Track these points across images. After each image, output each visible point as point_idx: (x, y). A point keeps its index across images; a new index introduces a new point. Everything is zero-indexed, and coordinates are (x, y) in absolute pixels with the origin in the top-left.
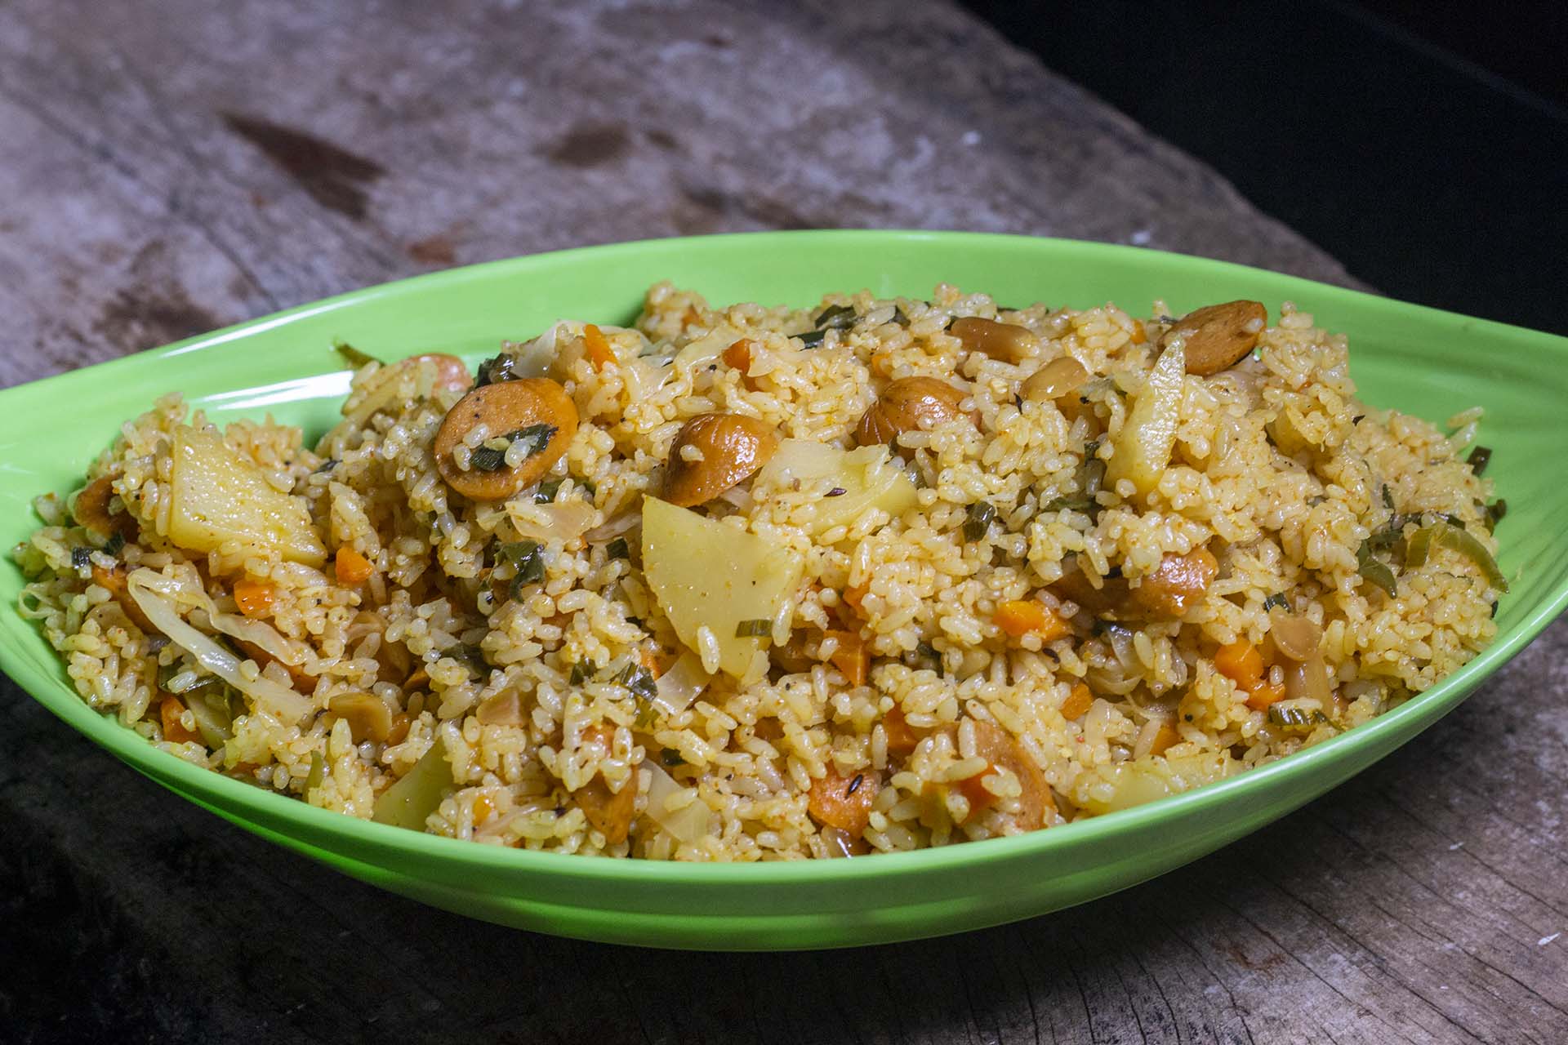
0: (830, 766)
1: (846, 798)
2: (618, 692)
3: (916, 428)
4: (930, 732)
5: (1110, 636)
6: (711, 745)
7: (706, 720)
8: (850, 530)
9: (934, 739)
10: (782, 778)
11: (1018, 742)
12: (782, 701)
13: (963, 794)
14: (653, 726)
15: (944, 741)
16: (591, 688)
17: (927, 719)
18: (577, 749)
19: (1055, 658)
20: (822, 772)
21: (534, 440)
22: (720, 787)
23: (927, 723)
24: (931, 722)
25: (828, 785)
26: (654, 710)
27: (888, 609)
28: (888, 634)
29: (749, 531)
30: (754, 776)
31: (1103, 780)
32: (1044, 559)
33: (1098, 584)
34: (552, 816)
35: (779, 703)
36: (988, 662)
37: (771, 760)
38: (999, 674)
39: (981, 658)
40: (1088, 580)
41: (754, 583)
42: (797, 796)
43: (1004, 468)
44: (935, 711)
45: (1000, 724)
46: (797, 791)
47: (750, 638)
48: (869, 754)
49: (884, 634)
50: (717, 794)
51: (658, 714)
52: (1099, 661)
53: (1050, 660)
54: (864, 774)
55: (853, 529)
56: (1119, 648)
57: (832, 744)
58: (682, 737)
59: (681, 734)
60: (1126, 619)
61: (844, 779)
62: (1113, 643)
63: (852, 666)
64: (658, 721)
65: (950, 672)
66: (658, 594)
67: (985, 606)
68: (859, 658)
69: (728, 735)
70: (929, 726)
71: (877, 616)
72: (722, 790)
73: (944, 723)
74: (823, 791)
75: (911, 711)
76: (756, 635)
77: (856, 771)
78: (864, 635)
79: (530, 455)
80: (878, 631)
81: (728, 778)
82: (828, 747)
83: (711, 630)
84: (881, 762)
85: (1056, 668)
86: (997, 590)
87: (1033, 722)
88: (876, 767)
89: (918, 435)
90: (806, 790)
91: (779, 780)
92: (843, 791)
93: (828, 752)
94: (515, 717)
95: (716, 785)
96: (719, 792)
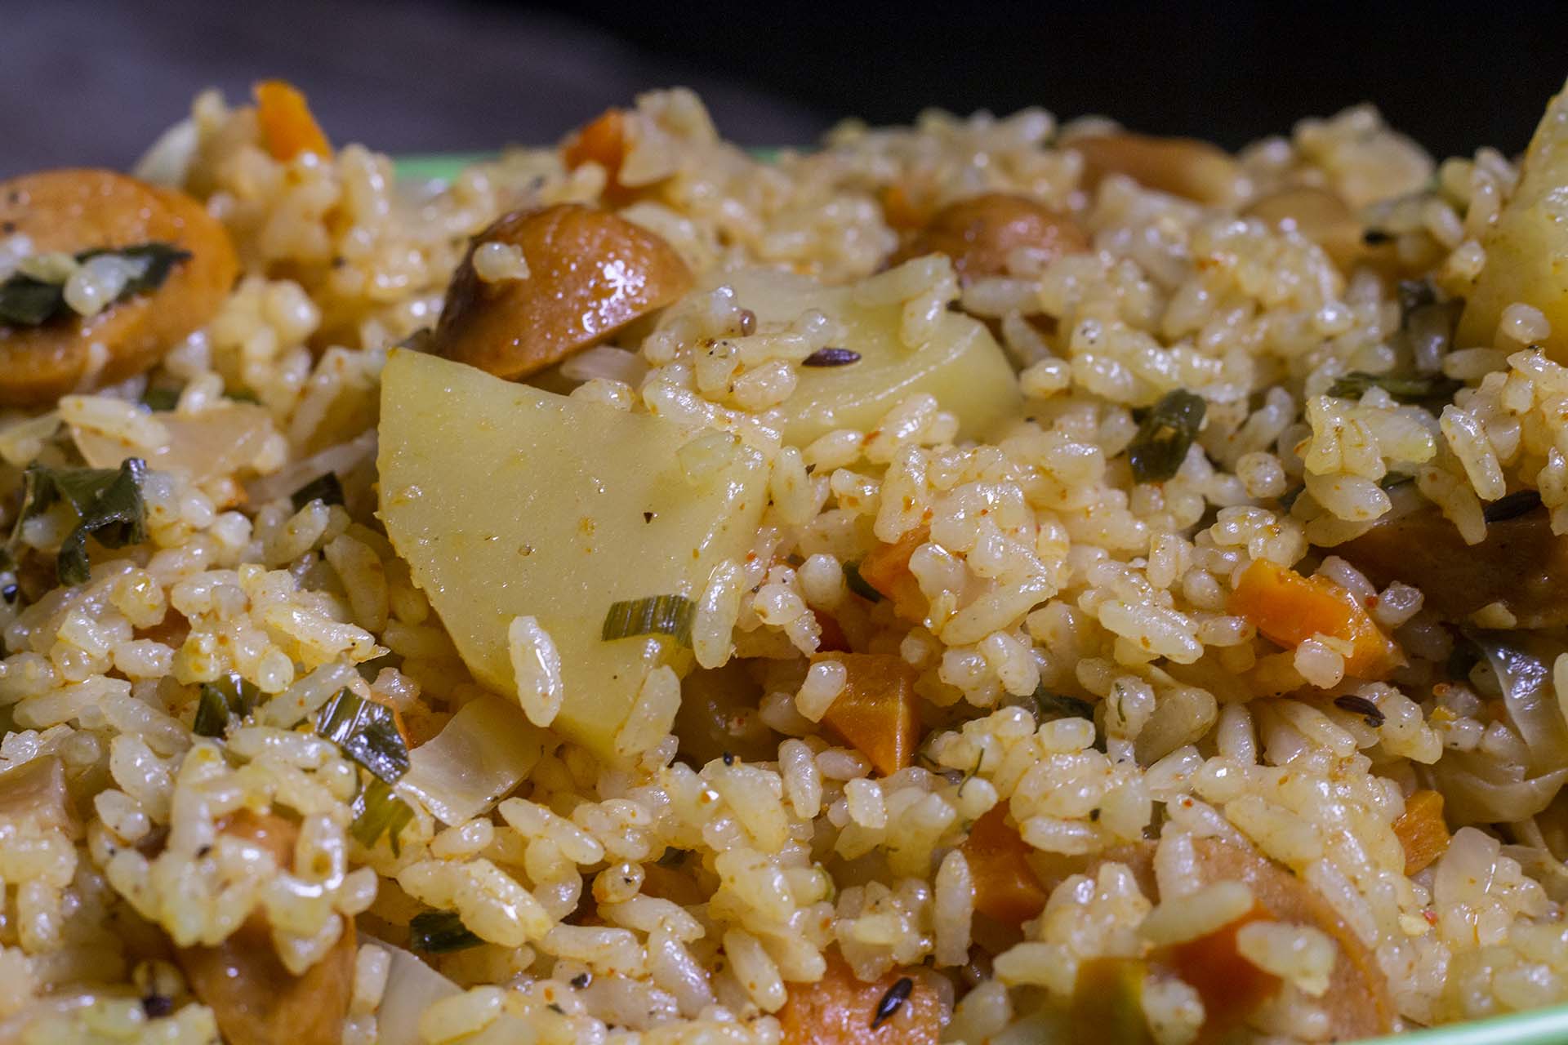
0: (833, 953)
1: (874, 1027)
2: (313, 750)
3: (1003, 272)
4: (1083, 865)
5: (1496, 667)
6: (538, 899)
7: (525, 843)
8: (870, 438)
9: (1095, 878)
10: (711, 981)
11: (1303, 881)
12: (713, 795)
13: (1188, 978)
14: (396, 848)
15: (1121, 879)
16: (243, 735)
17: (1076, 831)
18: (204, 852)
19: (1372, 716)
20: (813, 966)
21: (136, 269)
22: (557, 1000)
23: (1075, 841)
24: (1084, 839)
25: (826, 997)
26: (399, 802)
27: (974, 585)
28: (971, 646)
29: (639, 406)
30: (643, 978)
31: (1527, 960)
32: (1344, 472)
33: (1474, 531)
34: (134, 1013)
35: (706, 798)
36: (1211, 718)
37: (685, 943)
38: (1239, 740)
39: (1197, 705)
40: (1449, 523)
41: (648, 516)
42: (751, 1019)
43: (1216, 338)
44: (1095, 815)
45: (1256, 845)
46: (750, 1007)
47: (639, 637)
48: (926, 924)
49: (961, 647)
50: (551, 1012)
51: (408, 813)
52: (1467, 733)
53: (1357, 723)
54: (916, 978)
55: (877, 434)
56: (1519, 693)
57: (835, 903)
58: (468, 875)
59: (463, 868)
60: (1536, 621)
61: (868, 985)
62: (1503, 684)
63: (883, 726)
64: (407, 834)
65: (1123, 737)
66: (410, 561)
67: (1202, 586)
68: (899, 710)
69: (579, 882)
70: (1079, 850)
71: (946, 601)
72: (562, 1006)
73: (1119, 843)
74: (815, 1012)
75: (1033, 815)
76: (654, 629)
77: (897, 967)
78: (913, 651)
79: (124, 297)
80: (949, 637)
81: (578, 983)
82: (826, 909)
83: (543, 624)
84: (955, 946)
85: (1371, 738)
86: (1230, 548)
87: (1338, 837)
88: (943, 960)
89: (1006, 286)
90: (773, 1008)
91: (704, 987)
92: (866, 1011)
93: (826, 924)
94: (51, 809)
95: (549, 994)
96: (556, 1008)
